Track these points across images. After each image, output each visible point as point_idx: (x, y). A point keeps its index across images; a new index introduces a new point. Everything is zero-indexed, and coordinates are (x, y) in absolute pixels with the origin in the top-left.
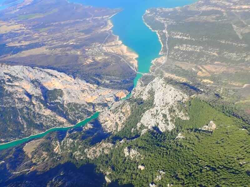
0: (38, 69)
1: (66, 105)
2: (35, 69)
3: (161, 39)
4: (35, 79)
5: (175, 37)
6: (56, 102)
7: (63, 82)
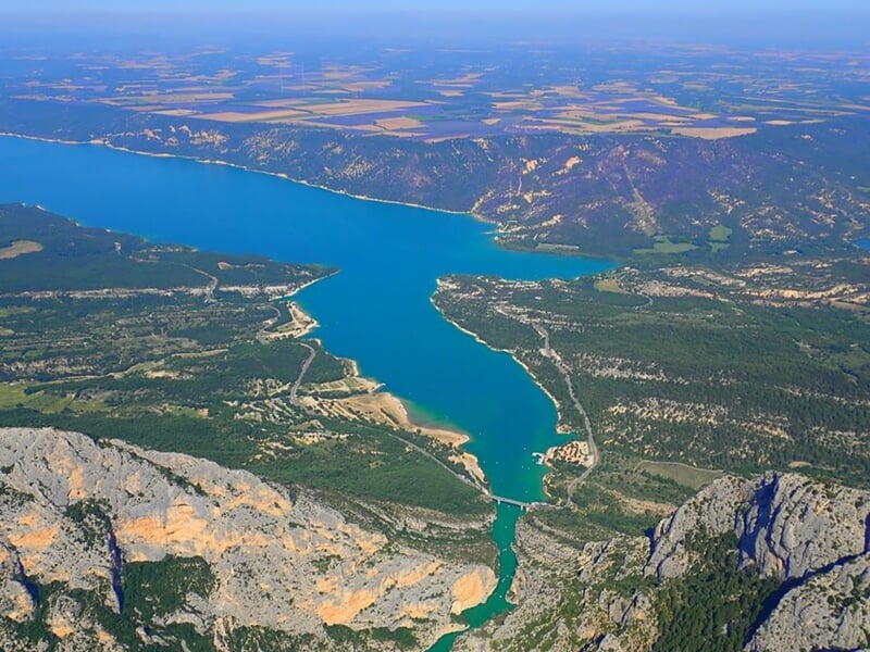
0: (120, 450)
1: (220, 637)
2: (110, 445)
3: (539, 379)
4: (92, 501)
5: (598, 372)
6: (174, 625)
7: (233, 517)
